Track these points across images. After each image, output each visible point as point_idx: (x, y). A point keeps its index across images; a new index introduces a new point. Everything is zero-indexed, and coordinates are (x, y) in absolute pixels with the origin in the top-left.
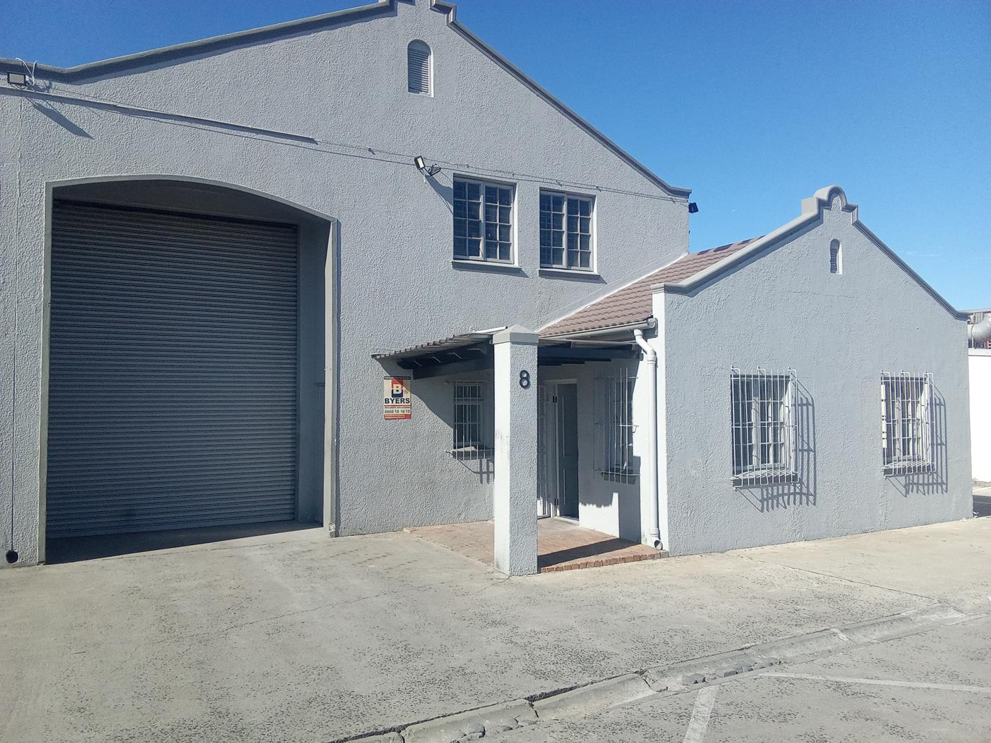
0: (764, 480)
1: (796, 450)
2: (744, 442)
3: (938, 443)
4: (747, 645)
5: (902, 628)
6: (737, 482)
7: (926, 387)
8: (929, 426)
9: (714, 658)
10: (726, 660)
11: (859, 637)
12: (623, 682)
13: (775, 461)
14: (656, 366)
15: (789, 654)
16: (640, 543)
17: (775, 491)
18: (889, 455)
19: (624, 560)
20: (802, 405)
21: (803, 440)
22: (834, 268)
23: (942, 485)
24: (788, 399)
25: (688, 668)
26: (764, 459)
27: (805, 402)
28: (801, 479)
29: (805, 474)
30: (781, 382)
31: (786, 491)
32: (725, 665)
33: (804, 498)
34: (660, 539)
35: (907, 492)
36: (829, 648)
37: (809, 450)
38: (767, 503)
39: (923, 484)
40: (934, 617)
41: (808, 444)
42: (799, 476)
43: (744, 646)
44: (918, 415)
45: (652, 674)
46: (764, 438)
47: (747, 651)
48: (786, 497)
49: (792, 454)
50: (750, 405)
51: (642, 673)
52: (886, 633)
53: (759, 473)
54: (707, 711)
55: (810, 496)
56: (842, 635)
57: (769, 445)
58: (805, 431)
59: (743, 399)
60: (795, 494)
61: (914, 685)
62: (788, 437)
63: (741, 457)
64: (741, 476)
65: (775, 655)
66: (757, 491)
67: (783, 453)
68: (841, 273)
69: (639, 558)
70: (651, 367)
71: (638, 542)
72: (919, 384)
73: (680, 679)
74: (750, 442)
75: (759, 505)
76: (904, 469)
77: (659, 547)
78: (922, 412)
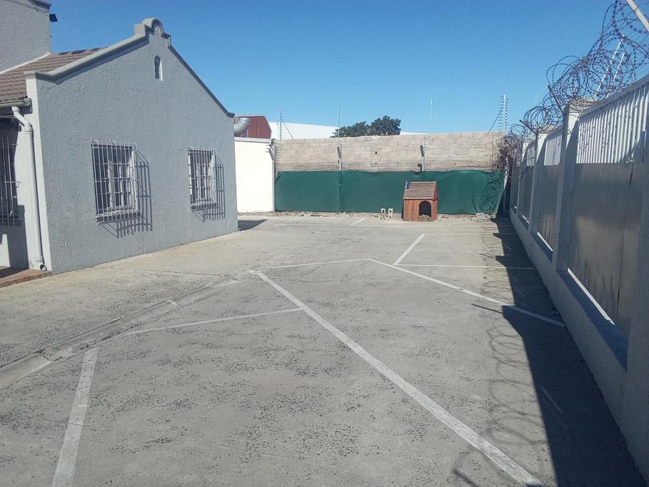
0: (118, 217)
1: (138, 196)
2: (104, 191)
3: (220, 190)
4: (115, 320)
5: (207, 293)
6: (99, 219)
7: (213, 157)
8: (214, 180)
9: (93, 331)
10: (102, 331)
11: (183, 302)
12: (27, 361)
13: (125, 203)
14: (33, 136)
15: (143, 319)
16: (28, 268)
17: (126, 223)
18: (194, 198)
19: (16, 282)
20: (141, 166)
21: (143, 190)
22: (157, 76)
23: (222, 214)
24: (132, 163)
25: (76, 341)
26: (118, 203)
27: (143, 165)
28: (142, 215)
29: (145, 211)
30: (127, 150)
31: (133, 223)
32: (101, 334)
33: (145, 227)
34: (44, 263)
35: (204, 219)
36: (167, 311)
37: (147, 196)
38: (121, 231)
39: (213, 214)
40: (223, 285)
41: (146, 192)
42: (141, 213)
43: (113, 320)
44: (209, 175)
45: (49, 350)
46: (117, 189)
47: (115, 323)
48: (133, 227)
49: (136, 199)
50: (106, 167)
51: (41, 352)
52: (198, 297)
53: (115, 212)
54: (93, 363)
55: (148, 226)
56: (173, 303)
57: (121, 193)
58: (144, 184)
59: (101, 162)
60: (139, 224)
61: (215, 321)
62: (133, 188)
63: (102, 202)
64: (102, 215)
65: (133, 322)
66: (114, 225)
67: (130, 198)
68: (162, 79)
69: (29, 279)
70: (28, 136)
71: (27, 267)
72: (209, 155)
73: (70, 349)
74: (108, 191)
75: (116, 233)
76: (202, 206)
77: (44, 269)
78: (211, 172)
